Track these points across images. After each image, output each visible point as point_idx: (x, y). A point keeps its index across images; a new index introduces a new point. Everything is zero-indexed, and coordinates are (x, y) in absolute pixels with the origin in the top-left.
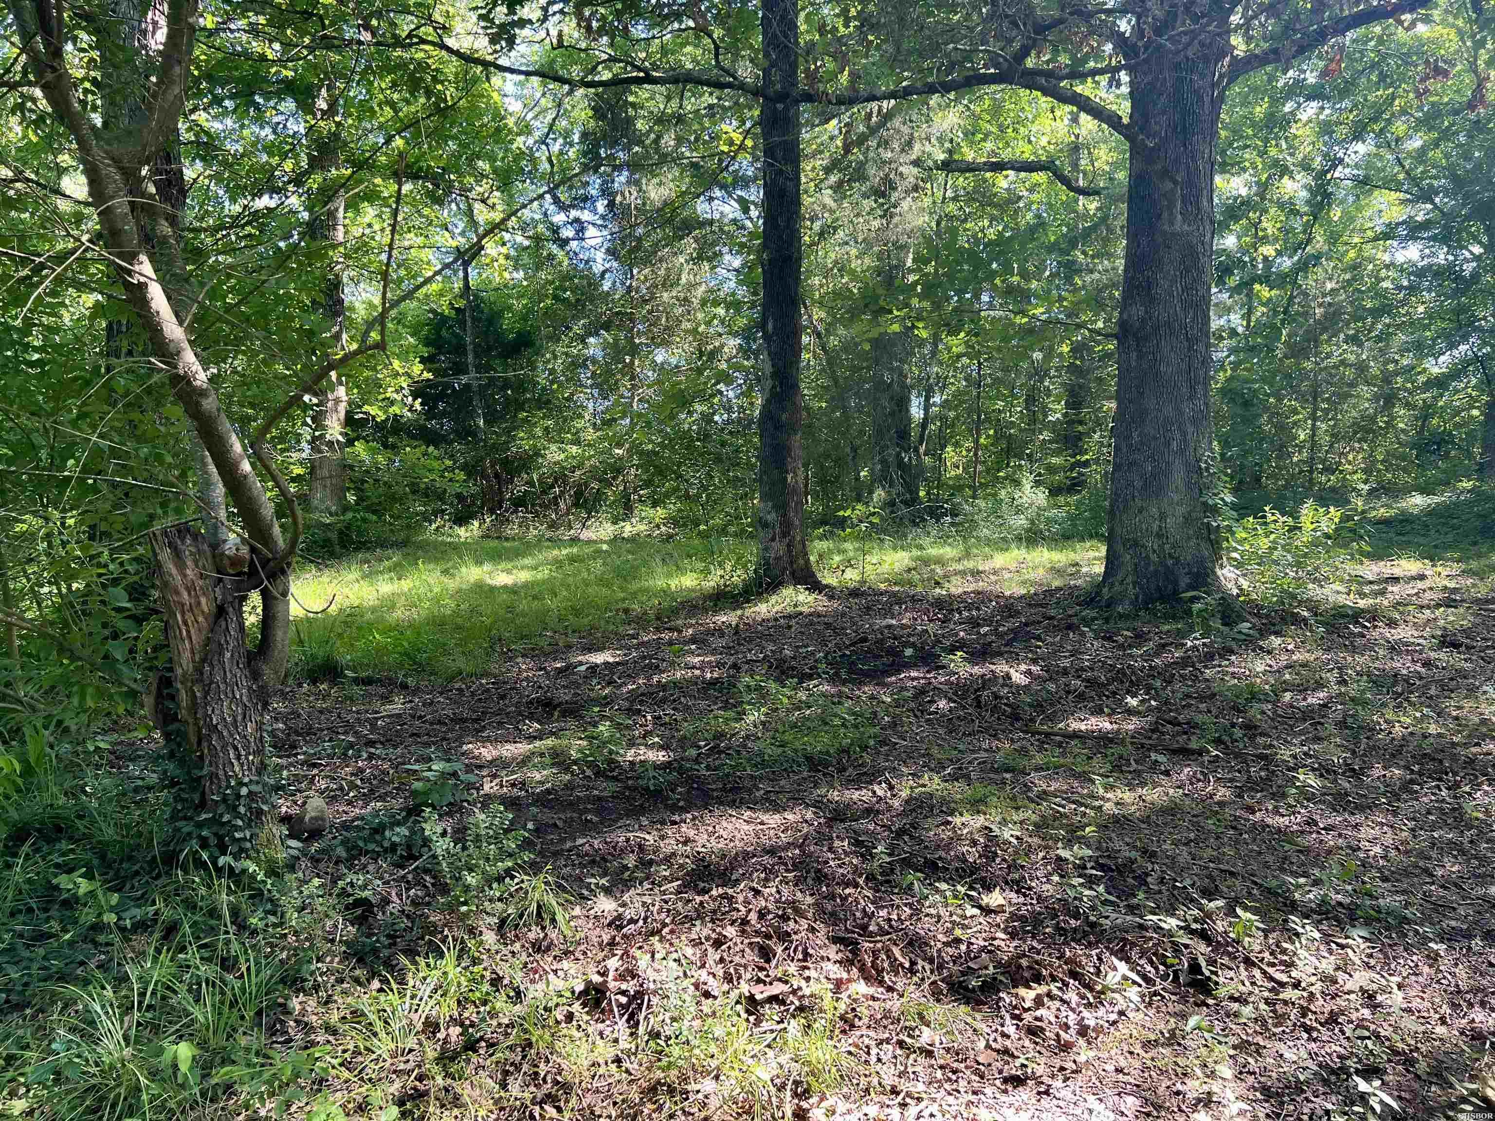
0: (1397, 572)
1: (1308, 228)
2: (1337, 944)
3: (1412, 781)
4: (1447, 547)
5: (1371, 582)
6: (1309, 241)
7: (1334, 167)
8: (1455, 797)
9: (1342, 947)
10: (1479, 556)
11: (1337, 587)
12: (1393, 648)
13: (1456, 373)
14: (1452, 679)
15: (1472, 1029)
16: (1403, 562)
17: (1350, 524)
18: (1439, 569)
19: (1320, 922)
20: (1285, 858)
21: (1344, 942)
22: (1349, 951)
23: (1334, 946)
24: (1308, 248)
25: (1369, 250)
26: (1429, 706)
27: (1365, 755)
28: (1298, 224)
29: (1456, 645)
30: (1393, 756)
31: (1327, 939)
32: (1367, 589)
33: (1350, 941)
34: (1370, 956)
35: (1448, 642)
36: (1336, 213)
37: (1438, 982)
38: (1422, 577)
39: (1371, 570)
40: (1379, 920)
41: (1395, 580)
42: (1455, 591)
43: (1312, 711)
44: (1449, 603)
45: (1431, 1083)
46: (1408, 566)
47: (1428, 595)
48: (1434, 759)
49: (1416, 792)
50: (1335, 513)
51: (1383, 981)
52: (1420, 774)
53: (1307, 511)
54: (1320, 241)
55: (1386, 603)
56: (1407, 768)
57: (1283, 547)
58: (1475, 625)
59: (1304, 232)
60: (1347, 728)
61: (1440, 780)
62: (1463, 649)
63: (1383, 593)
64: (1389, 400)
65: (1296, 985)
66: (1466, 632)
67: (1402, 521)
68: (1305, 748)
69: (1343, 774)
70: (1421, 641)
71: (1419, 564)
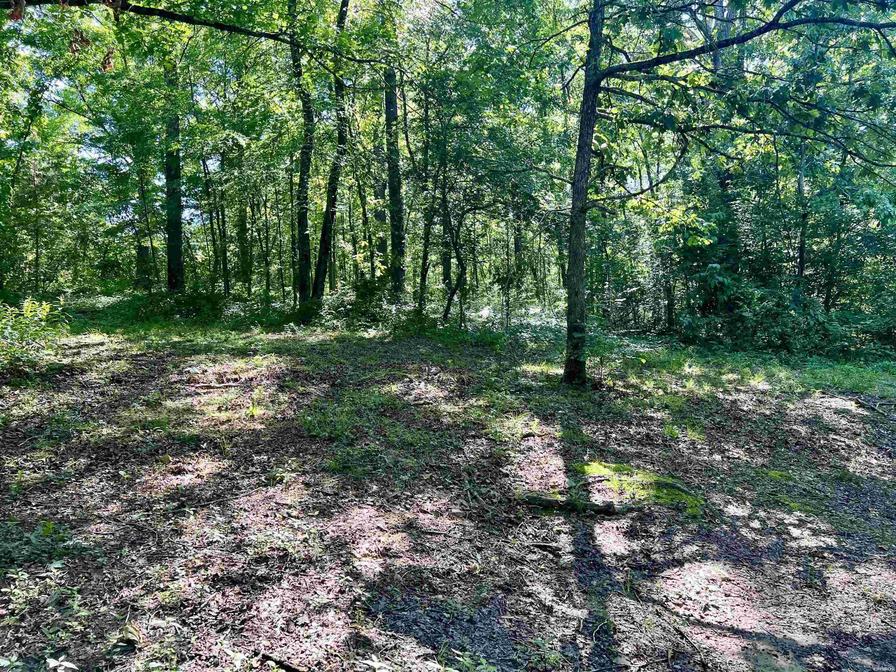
0: (88, 341)
1: (27, 125)
2: (40, 578)
3: (91, 464)
4: (117, 327)
5: (70, 348)
6: (28, 134)
7: (42, 91)
8: (116, 469)
9: (43, 578)
10: (134, 331)
11: (50, 352)
12: (83, 386)
13: (121, 228)
14: (116, 401)
15: (122, 602)
16: (92, 335)
17: (56, 312)
18: (112, 339)
19: (29, 567)
20: (8, 531)
21: (44, 575)
22: (48, 580)
23: (38, 580)
24: (28, 138)
25: (70, 149)
26: (103, 418)
27: (63, 454)
28: (21, 121)
29: (119, 382)
30: (81, 451)
31: (33, 576)
32: (68, 352)
33: (49, 574)
34: (62, 578)
35: (116, 380)
36: (45, 120)
37: (103, 581)
38: (102, 344)
39: (73, 340)
40: (68, 554)
41: (87, 346)
42: (121, 350)
43: (30, 432)
44: (117, 358)
45: (97, 644)
46: (95, 337)
47: (105, 354)
48: (104, 449)
49: (94, 470)
50: (46, 306)
51: (69, 592)
52: (96, 459)
53: (27, 304)
54: (34, 135)
55: (80, 360)
56: (89, 457)
57: (12, 327)
58: (130, 369)
59: (25, 127)
60: (53, 439)
61: (108, 460)
62: (123, 383)
63: (78, 353)
64: (83, 239)
65: (12, 614)
66: (126, 374)
67: (92, 312)
68: (25, 457)
69: (49, 468)
70: (100, 381)
71: (101, 337)
